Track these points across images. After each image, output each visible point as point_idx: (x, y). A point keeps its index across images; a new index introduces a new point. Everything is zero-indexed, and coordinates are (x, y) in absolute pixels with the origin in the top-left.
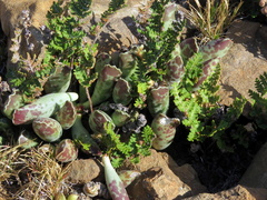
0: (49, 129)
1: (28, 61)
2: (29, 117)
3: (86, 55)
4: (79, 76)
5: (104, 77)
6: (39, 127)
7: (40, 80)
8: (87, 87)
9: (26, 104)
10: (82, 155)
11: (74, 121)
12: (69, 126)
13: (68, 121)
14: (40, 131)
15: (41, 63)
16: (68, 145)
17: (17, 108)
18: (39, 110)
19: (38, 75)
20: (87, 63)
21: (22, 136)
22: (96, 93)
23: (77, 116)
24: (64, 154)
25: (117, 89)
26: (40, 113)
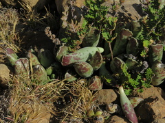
0: (85, 68)
1: (72, 25)
2: (72, 61)
3: (110, 22)
4: (105, 35)
5: (121, 37)
6: (79, 67)
7: (80, 37)
8: (110, 42)
9: (70, 52)
10: (106, 86)
11: (101, 65)
12: (97, 68)
13: (97, 64)
14: (79, 70)
15: (80, 27)
16: (97, 80)
17: (65, 55)
18: (79, 56)
19: (79, 34)
20: (110, 27)
21: (67, 73)
22: (115, 48)
23: (103, 62)
24: (94, 85)
25: (129, 45)
26: (79, 59)
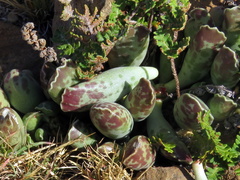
0: (115, 119)
1: (86, 18)
2: (85, 100)
3: (173, 11)
4: (162, 41)
5: (200, 44)
6: (100, 116)
7: (103, 46)
8: (173, 58)
9: (82, 81)
10: (162, 160)
11: (151, 110)
12: (143, 116)
13: (144, 108)
14: (102, 122)
15: (105, 20)
16: (142, 145)
17: (68, 86)
18: (101, 90)
19: (101, 39)
20: (174, 22)
21: (73, 129)
22: (185, 68)
23: (156, 101)
24: (135, 158)
25: (217, 63)
26: (102, 95)
